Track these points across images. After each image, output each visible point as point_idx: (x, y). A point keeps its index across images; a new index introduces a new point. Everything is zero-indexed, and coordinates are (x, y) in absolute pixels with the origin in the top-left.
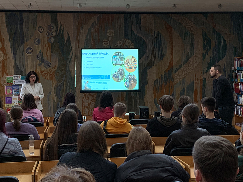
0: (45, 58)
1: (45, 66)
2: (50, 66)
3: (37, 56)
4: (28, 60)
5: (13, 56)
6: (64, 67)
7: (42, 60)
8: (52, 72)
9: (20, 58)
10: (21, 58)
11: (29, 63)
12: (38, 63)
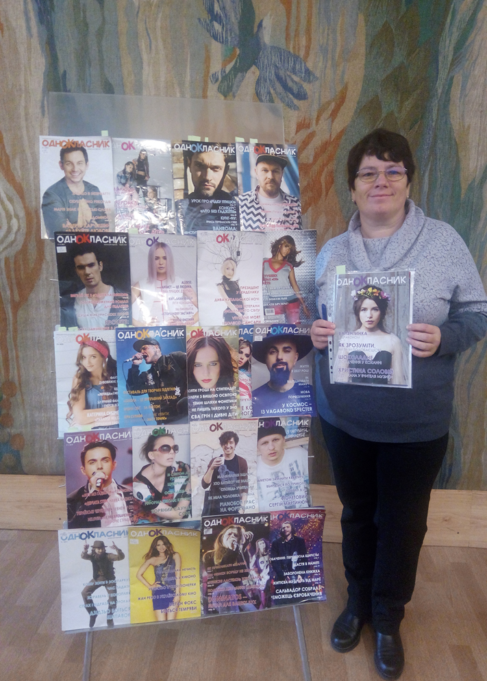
0: (267, 23)
1: (263, 91)
2: (301, 96)
3: (211, 10)
4: (143, 45)
5: (32, 15)
6: (408, 104)
7: (242, 44)
8: (317, 142)
9: (83, 27)
10: (93, 28)
11: (147, 72)
12: (216, 67)
